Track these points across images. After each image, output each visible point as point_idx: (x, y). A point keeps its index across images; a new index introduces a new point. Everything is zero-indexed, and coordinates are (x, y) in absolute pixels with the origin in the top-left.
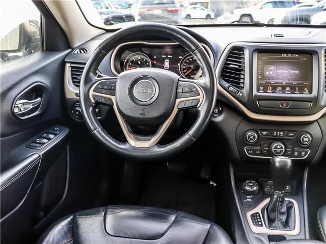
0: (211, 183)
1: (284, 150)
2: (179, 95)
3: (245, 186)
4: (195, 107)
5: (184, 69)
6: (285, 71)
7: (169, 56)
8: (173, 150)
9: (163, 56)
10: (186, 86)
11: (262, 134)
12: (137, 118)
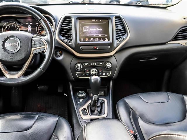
0: (65, 94)
1: (97, 72)
2: (33, 46)
3: (78, 94)
4: (43, 52)
5: (40, 31)
6: (95, 29)
7: (30, 23)
8: (31, 78)
9: (27, 24)
10: (36, 41)
11: (85, 65)
12: (8, 61)
